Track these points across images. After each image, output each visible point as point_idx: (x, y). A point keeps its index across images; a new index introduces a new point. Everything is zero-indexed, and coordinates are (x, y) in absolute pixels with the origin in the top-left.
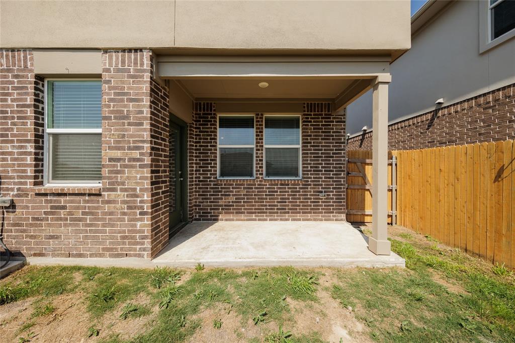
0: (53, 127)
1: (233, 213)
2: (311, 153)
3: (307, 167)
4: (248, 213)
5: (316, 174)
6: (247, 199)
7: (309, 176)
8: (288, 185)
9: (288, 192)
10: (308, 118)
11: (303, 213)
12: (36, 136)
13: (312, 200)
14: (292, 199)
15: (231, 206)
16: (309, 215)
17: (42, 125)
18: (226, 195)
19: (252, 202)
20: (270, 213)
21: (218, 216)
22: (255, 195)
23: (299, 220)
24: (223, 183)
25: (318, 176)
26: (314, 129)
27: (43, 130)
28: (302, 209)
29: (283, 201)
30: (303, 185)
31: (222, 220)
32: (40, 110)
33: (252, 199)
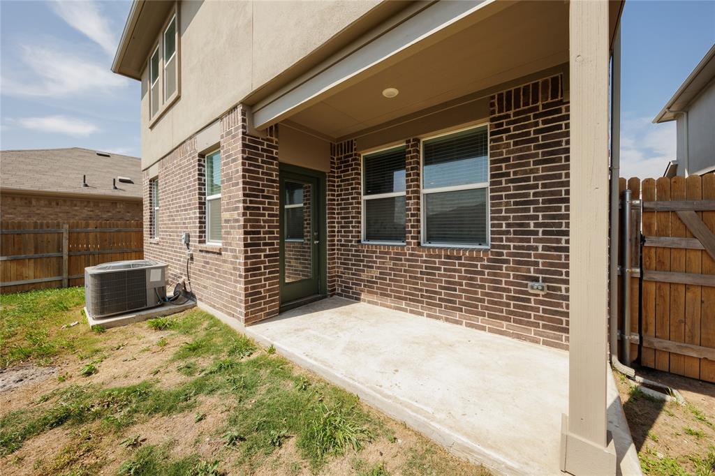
0: (212, 194)
1: (376, 293)
2: (508, 197)
3: (501, 225)
4: (395, 297)
5: (522, 240)
6: (395, 275)
7: (504, 243)
8: (460, 258)
9: (460, 271)
10: (501, 125)
11: (490, 316)
12: (200, 203)
13: (512, 294)
14: (467, 285)
15: (374, 282)
16: (505, 323)
17: (204, 194)
18: (369, 267)
19: (400, 281)
20: (428, 304)
21: (360, 294)
22: (405, 271)
23: (483, 328)
24: (365, 250)
25: (525, 244)
26: (516, 144)
27: (205, 198)
28: (487, 308)
29: (450, 286)
30: (489, 260)
31: (364, 301)
32: (203, 182)
33: (402, 276)
